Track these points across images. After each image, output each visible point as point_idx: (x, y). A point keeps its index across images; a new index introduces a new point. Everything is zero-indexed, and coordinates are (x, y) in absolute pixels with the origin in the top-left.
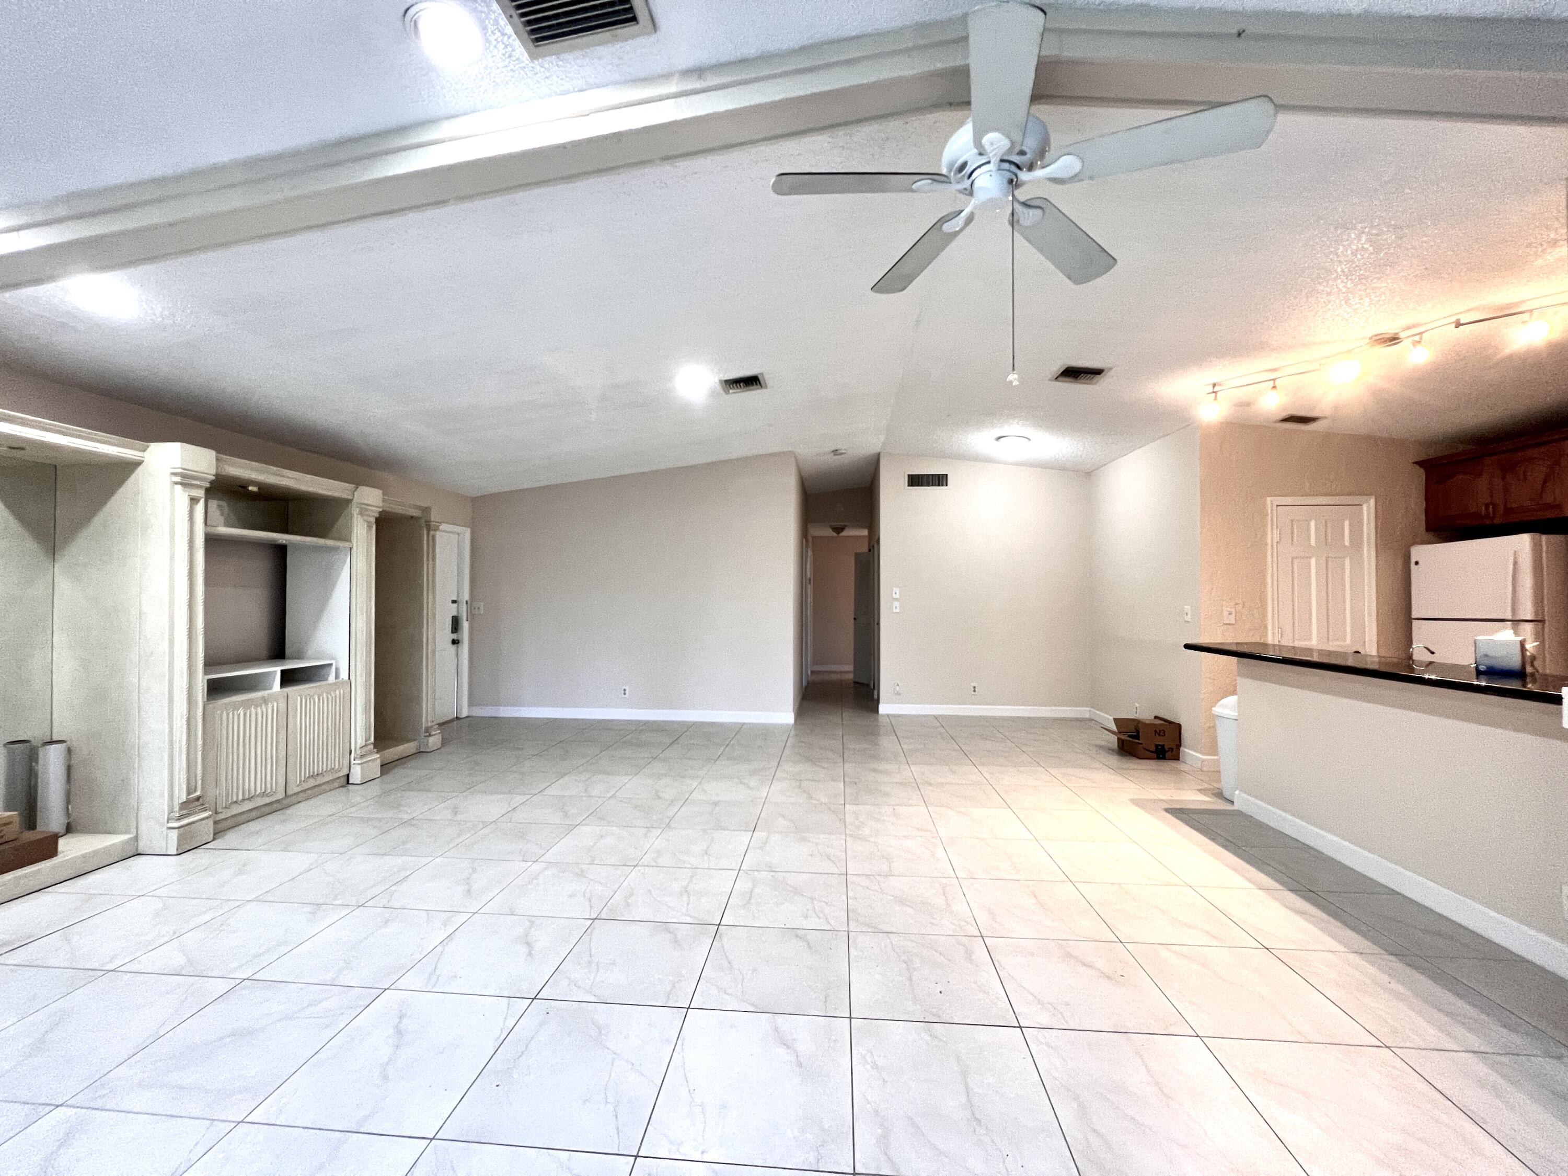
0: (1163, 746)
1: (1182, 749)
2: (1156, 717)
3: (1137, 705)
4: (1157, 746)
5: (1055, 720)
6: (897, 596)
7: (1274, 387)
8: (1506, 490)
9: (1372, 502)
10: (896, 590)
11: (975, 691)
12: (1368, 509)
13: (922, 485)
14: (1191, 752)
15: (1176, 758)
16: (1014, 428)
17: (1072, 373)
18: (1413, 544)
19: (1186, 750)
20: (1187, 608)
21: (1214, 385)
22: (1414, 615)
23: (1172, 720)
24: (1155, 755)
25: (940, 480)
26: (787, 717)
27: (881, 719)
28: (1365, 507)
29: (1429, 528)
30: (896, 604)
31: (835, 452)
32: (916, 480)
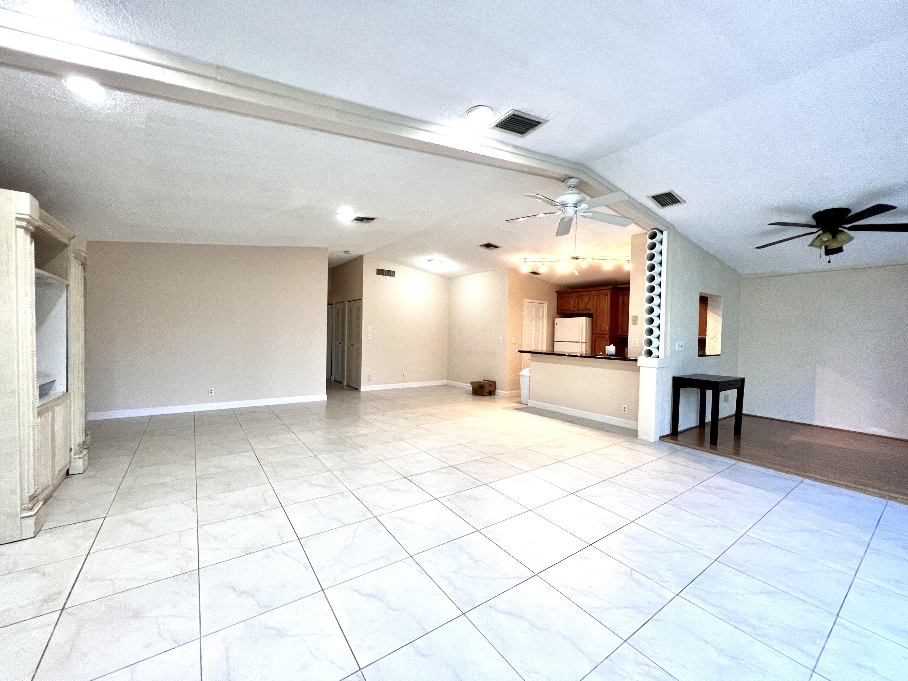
0: (491, 390)
1: (496, 390)
2: (484, 380)
3: (474, 376)
4: (489, 390)
5: (437, 386)
6: (370, 331)
7: (544, 264)
8: (578, 303)
9: (547, 303)
10: (370, 327)
11: (404, 376)
12: (546, 305)
13: (383, 275)
14: (500, 391)
15: (494, 394)
16: (437, 257)
17: (488, 246)
18: (555, 318)
19: (498, 391)
20: (501, 338)
21: (525, 259)
22: (555, 341)
23: (492, 380)
24: (488, 394)
25: (391, 273)
26: (322, 396)
27: (362, 395)
28: (545, 304)
29: (558, 313)
30: (370, 334)
31: (346, 252)
32: (380, 272)
